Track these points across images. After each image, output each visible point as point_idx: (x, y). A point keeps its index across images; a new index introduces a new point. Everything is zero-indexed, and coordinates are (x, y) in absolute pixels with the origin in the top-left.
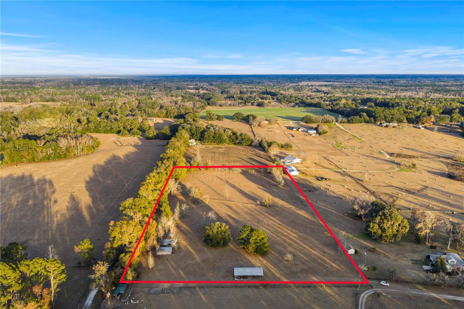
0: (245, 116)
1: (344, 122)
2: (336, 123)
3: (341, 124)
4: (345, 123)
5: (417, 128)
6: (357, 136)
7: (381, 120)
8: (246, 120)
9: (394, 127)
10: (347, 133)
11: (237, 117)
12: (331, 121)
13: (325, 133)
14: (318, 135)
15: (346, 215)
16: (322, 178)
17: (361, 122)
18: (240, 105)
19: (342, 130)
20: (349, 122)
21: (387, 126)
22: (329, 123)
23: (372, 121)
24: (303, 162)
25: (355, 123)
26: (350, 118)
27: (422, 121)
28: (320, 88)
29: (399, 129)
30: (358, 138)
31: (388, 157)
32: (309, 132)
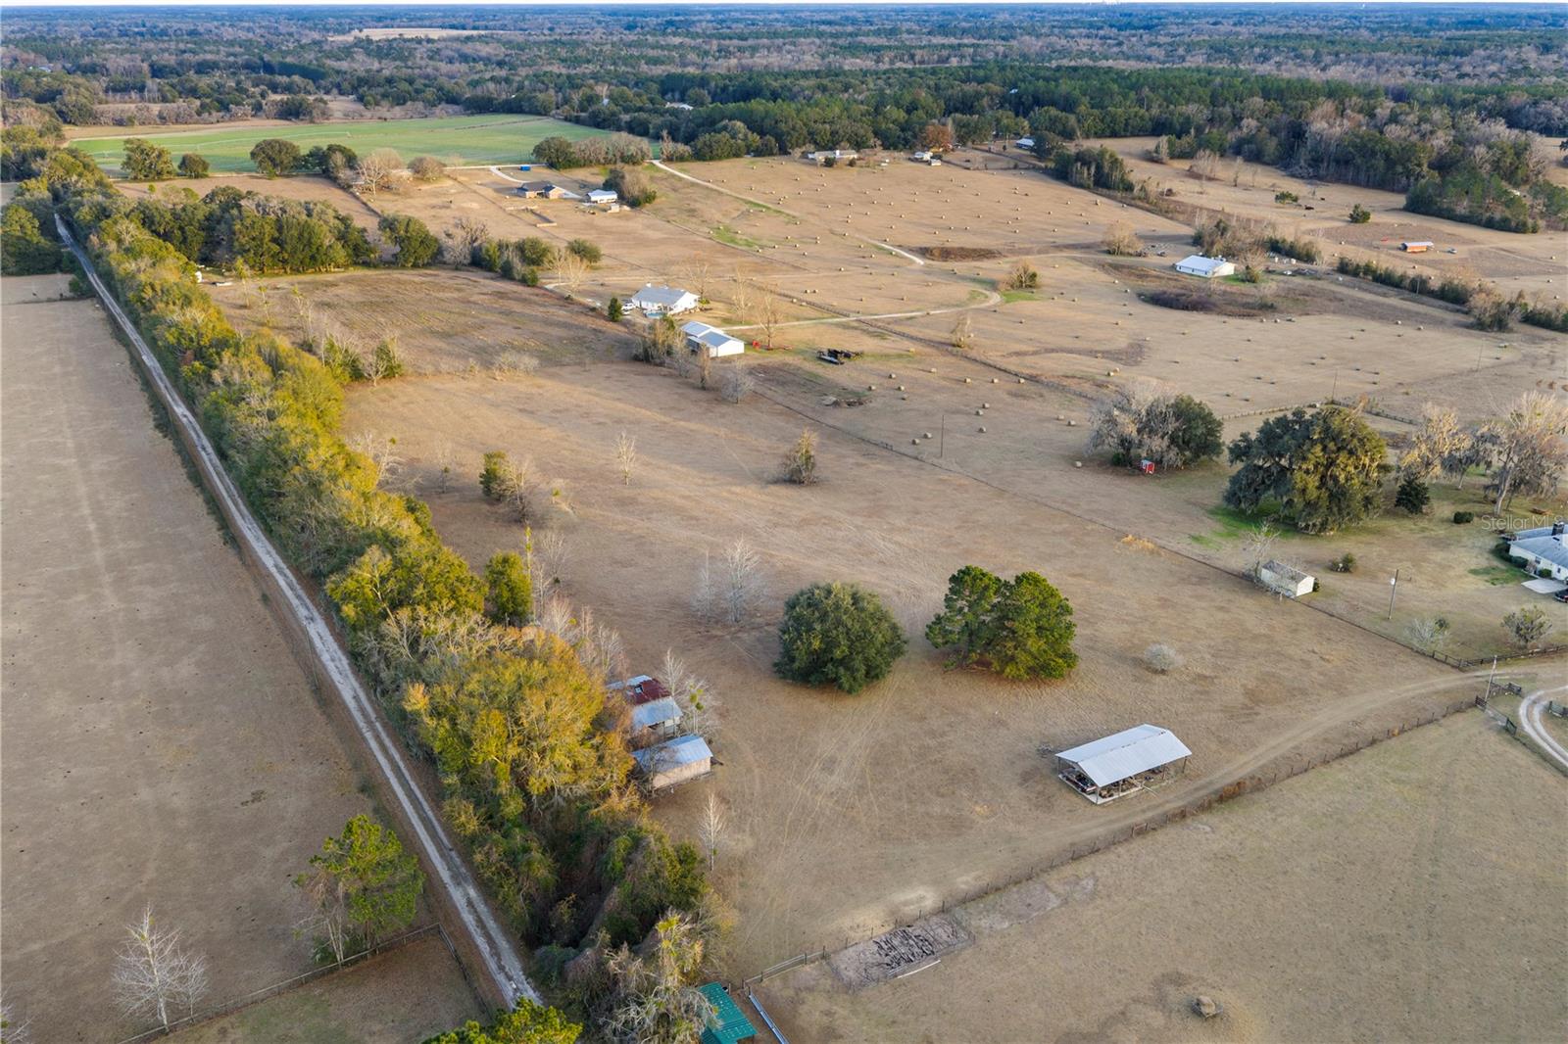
0: (304, 151)
1: (681, 159)
2: (655, 162)
3: (680, 165)
4: (687, 160)
5: (916, 160)
6: (761, 203)
7: (800, 141)
8: (320, 165)
9: (852, 163)
10: (720, 193)
11: (272, 160)
12: (639, 157)
13: (649, 198)
14: (626, 208)
15: (1079, 464)
16: (834, 353)
17: (737, 155)
18: (205, 115)
19: (693, 184)
20: (699, 156)
21: (829, 163)
22: (634, 164)
23: (771, 149)
24: (706, 306)
25: (720, 158)
26: (699, 142)
27: (925, 139)
28: (468, 49)
29: (869, 169)
30: (768, 208)
31: (919, 261)
32: (593, 199)
